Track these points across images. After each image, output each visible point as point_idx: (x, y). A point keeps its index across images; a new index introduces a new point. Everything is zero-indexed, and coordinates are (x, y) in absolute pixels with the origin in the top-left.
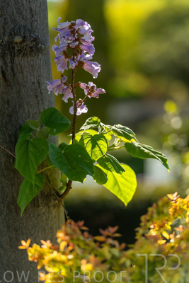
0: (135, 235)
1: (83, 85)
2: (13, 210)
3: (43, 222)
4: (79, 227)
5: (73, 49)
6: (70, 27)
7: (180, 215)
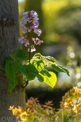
0: (60, 105)
1: (33, 39)
2: (4, 93)
3: (16, 97)
4: (35, 100)
5: (29, 24)
6: (28, 14)
7: (78, 96)
